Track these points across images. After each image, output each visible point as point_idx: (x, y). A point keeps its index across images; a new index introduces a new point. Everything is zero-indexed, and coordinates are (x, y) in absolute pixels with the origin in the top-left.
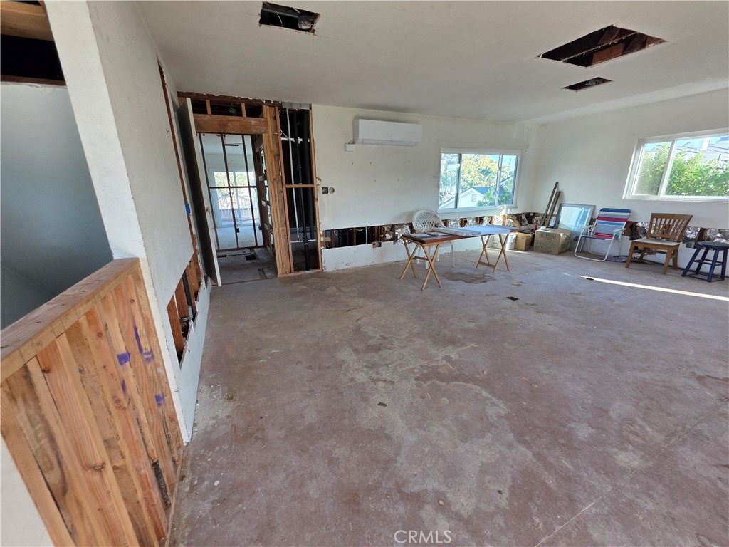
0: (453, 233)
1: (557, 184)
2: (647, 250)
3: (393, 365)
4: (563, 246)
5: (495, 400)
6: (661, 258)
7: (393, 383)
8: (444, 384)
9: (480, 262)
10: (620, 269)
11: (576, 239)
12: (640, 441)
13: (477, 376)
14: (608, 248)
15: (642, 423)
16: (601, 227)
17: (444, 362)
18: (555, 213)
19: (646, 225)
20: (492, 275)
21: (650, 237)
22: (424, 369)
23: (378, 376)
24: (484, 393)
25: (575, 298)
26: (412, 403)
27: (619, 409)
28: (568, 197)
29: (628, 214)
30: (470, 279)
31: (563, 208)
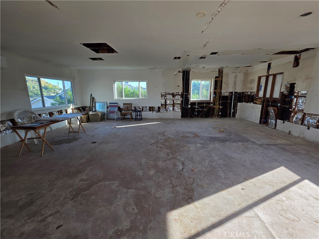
0: (52, 120)
1: (91, 94)
2: (125, 115)
3: (51, 203)
4: (101, 118)
5: (112, 182)
6: (129, 116)
7: (58, 212)
8: (88, 191)
9: (69, 132)
10: (120, 122)
11: (104, 114)
12: (151, 166)
13: (100, 179)
14: (115, 116)
15: (149, 162)
16: (111, 109)
17: (81, 183)
18: (94, 106)
19: (123, 107)
20: (79, 136)
21: (125, 111)
22: (73, 192)
23: (44, 217)
24: (107, 183)
25: (115, 135)
26: (77, 212)
27: (143, 161)
28: (97, 99)
29: (117, 104)
30: (69, 141)
31: (96, 103)
